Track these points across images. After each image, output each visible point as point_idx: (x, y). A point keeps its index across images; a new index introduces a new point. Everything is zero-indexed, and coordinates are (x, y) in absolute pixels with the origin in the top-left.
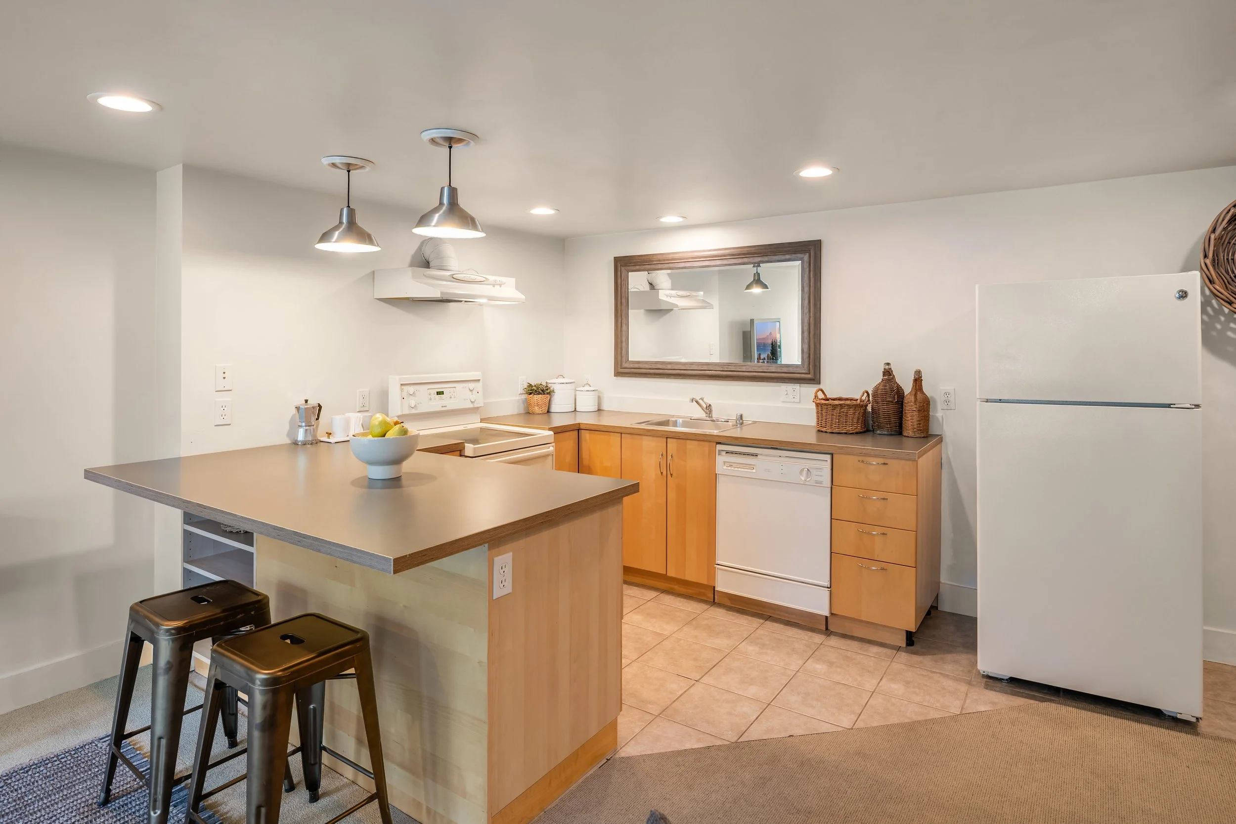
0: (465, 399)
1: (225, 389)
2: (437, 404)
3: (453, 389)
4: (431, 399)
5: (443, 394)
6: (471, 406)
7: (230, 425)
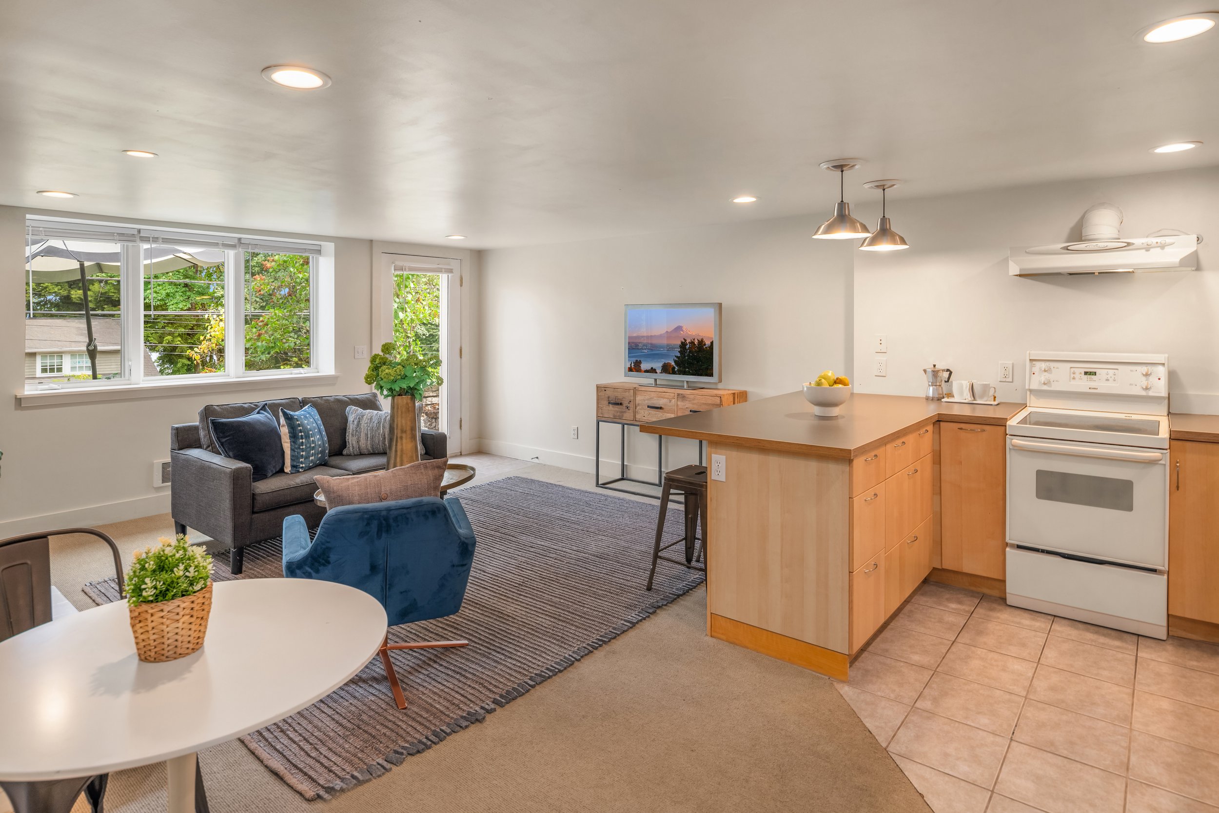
0: (1131, 384)
1: (881, 351)
2: (1083, 384)
3: (1115, 371)
4: (1074, 378)
5: (1095, 375)
6: (1144, 393)
7: (885, 376)
